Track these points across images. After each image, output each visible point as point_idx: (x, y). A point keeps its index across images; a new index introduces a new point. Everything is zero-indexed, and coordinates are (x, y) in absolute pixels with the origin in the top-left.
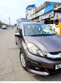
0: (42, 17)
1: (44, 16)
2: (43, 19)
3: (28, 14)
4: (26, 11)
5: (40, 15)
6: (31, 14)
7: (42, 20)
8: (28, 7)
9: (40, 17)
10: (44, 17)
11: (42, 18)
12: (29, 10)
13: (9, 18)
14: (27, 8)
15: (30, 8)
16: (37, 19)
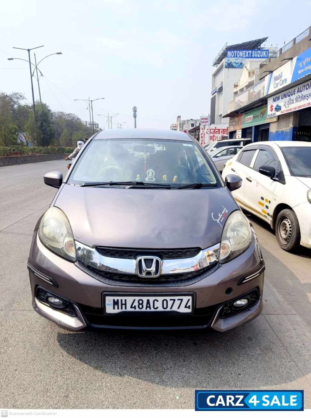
0: (281, 103)
1: (293, 97)
2: (284, 110)
3: (221, 90)
4: (215, 75)
5: (272, 90)
6: (236, 86)
7: (279, 117)
8: (224, 55)
9: (270, 102)
10: (291, 102)
11: (278, 108)
12: (230, 66)
13: (135, 110)
14: (220, 60)
15: (233, 60)
16: (258, 113)
